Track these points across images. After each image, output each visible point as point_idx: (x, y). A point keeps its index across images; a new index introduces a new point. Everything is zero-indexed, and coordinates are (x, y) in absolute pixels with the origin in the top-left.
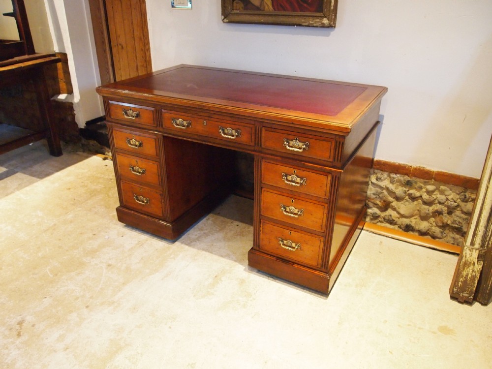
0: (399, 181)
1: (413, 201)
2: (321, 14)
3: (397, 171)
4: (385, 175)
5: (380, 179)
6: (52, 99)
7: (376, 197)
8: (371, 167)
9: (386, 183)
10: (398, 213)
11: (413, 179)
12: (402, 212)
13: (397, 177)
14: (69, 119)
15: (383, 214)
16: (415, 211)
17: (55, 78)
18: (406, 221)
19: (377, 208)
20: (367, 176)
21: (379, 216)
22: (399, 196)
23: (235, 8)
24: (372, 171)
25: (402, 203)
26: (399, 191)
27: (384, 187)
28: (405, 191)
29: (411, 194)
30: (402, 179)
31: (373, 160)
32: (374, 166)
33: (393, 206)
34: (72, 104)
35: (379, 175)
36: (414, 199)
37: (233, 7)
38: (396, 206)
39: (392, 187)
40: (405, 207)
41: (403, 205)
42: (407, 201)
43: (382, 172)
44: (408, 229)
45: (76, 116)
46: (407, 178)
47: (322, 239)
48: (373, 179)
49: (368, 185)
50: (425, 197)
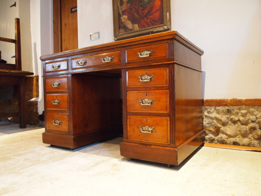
0: (223, 111)
1: (235, 124)
3: (220, 104)
4: (213, 108)
5: (210, 112)
6: (28, 101)
7: (210, 126)
8: (203, 105)
9: (214, 115)
10: (227, 134)
11: (231, 108)
12: (229, 133)
13: (220, 108)
14: (35, 111)
15: (216, 138)
16: (237, 131)
17: (31, 90)
18: (233, 140)
19: (212, 133)
20: (201, 112)
21: (214, 140)
22: (224, 122)
23: (120, 33)
24: (203, 108)
25: (227, 127)
26: (224, 118)
27: (214, 117)
28: (228, 117)
29: (232, 118)
30: (224, 109)
31: (203, 100)
32: (205, 104)
33: (222, 130)
34: (37, 102)
35: (209, 110)
36: (235, 122)
37: (119, 32)
38: (224, 130)
39: (218, 116)
40: (230, 129)
41: (228, 129)
42: (231, 125)
43: (211, 107)
44: (235, 144)
45: (38, 108)
46: (227, 108)
47: (168, 118)
48: (206, 113)
49: (203, 119)
50: (241, 118)
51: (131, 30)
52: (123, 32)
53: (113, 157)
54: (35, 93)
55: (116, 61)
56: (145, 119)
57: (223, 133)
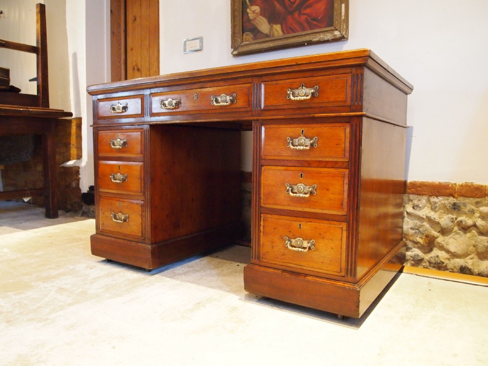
0: (444, 206)
1: (465, 233)
2: (333, 28)
3: (439, 192)
4: (424, 200)
5: (418, 206)
6: (61, 165)
7: (416, 233)
8: (405, 192)
9: (425, 212)
10: (448, 251)
11: (460, 200)
12: (452, 249)
13: (439, 200)
14: (74, 185)
15: (427, 257)
16: (470, 247)
17: (67, 145)
18: (460, 262)
19: (419, 248)
20: (401, 205)
21: (421, 260)
22: (445, 226)
23: (244, 40)
24: (405, 197)
25: (450, 238)
26: (445, 220)
27: (424, 217)
28: (452, 219)
29: (461, 221)
30: (446, 202)
31: (405, 182)
32: (408, 191)
33: (438, 243)
34: (79, 168)
35: (416, 202)
36: (465, 229)
37: (242, 39)
38: (442, 243)
39: (434, 215)
40: (455, 242)
41: (452, 240)
42: (457, 233)
43: (420, 197)
44: (464, 270)
45: (81, 181)
46: (452, 200)
47: (344, 226)
48: (409, 208)
49: (403, 218)
50: (480, 222)
51: (267, 36)
52: (251, 40)
53: (228, 292)
54: (73, 151)
55: (240, 103)
56: (296, 224)
57: (442, 248)
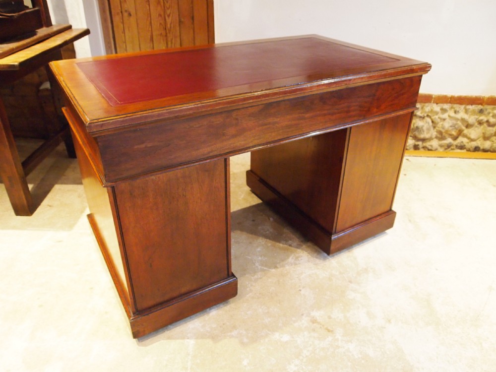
0: (474, 111)
1: (480, 126)
3: (473, 102)
4: (463, 107)
5: (458, 112)
7: (452, 129)
9: (461, 115)
10: (469, 138)
11: (485, 107)
12: (473, 137)
13: (472, 107)
15: (455, 142)
16: (481, 134)
18: (474, 144)
19: (451, 138)
21: (452, 145)
22: (471, 123)
25: (472, 130)
26: (471, 119)
27: (460, 118)
28: (477, 118)
29: (481, 120)
30: (476, 108)
33: (464, 134)
35: (457, 109)
36: (480, 123)
38: (466, 133)
39: (466, 117)
41: (473, 132)
42: (476, 127)
43: (460, 106)
44: (477, 149)
46: (480, 107)
48: (451, 113)
50: (492, 120)
57: (465, 136)
